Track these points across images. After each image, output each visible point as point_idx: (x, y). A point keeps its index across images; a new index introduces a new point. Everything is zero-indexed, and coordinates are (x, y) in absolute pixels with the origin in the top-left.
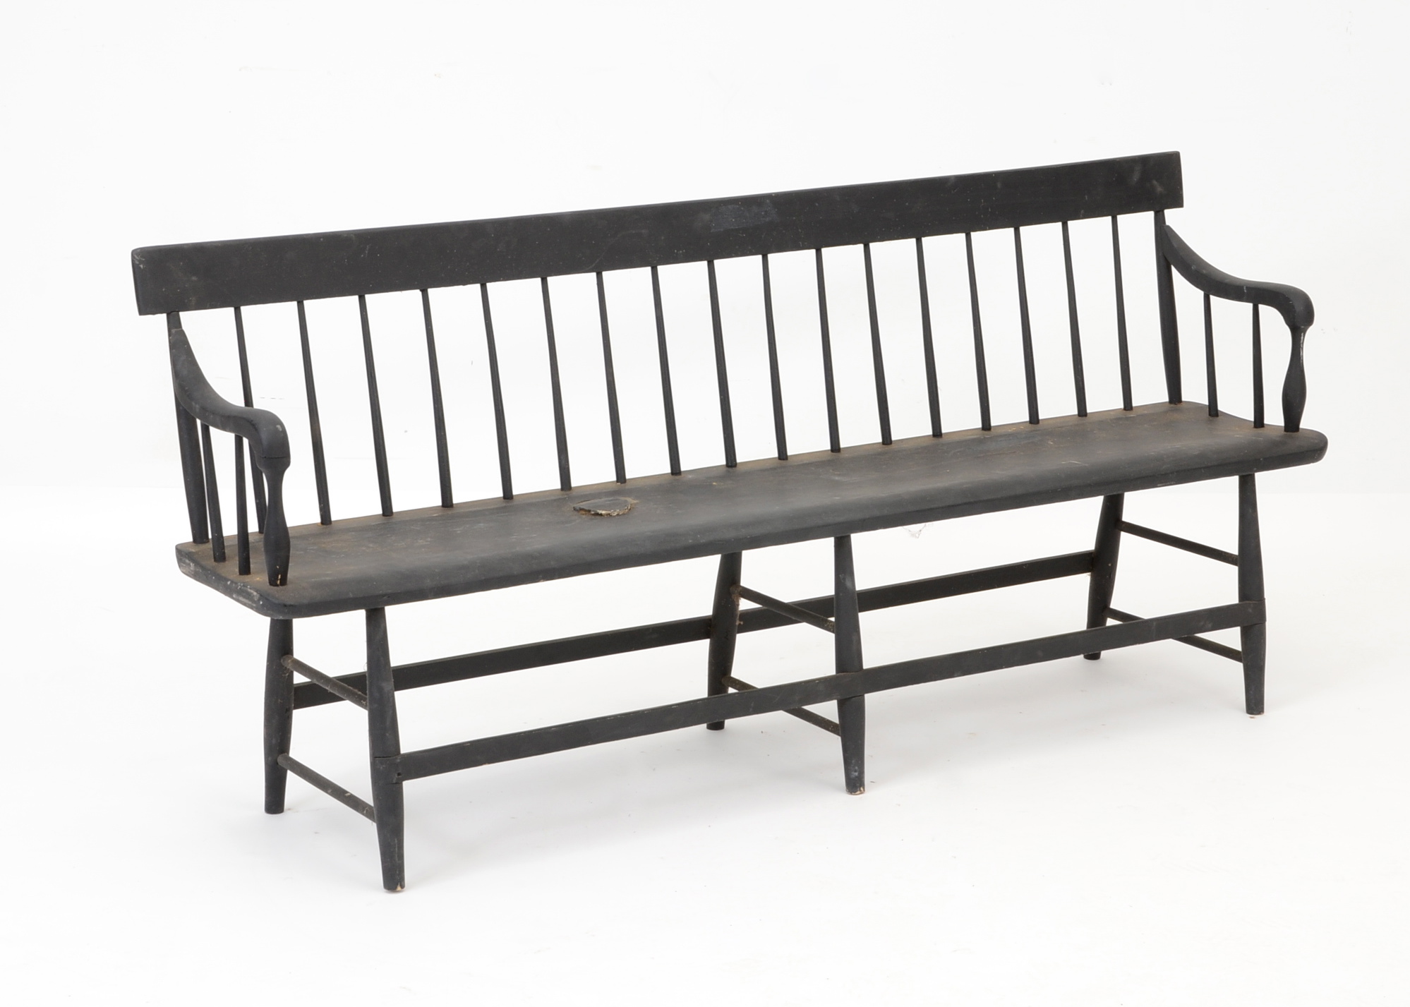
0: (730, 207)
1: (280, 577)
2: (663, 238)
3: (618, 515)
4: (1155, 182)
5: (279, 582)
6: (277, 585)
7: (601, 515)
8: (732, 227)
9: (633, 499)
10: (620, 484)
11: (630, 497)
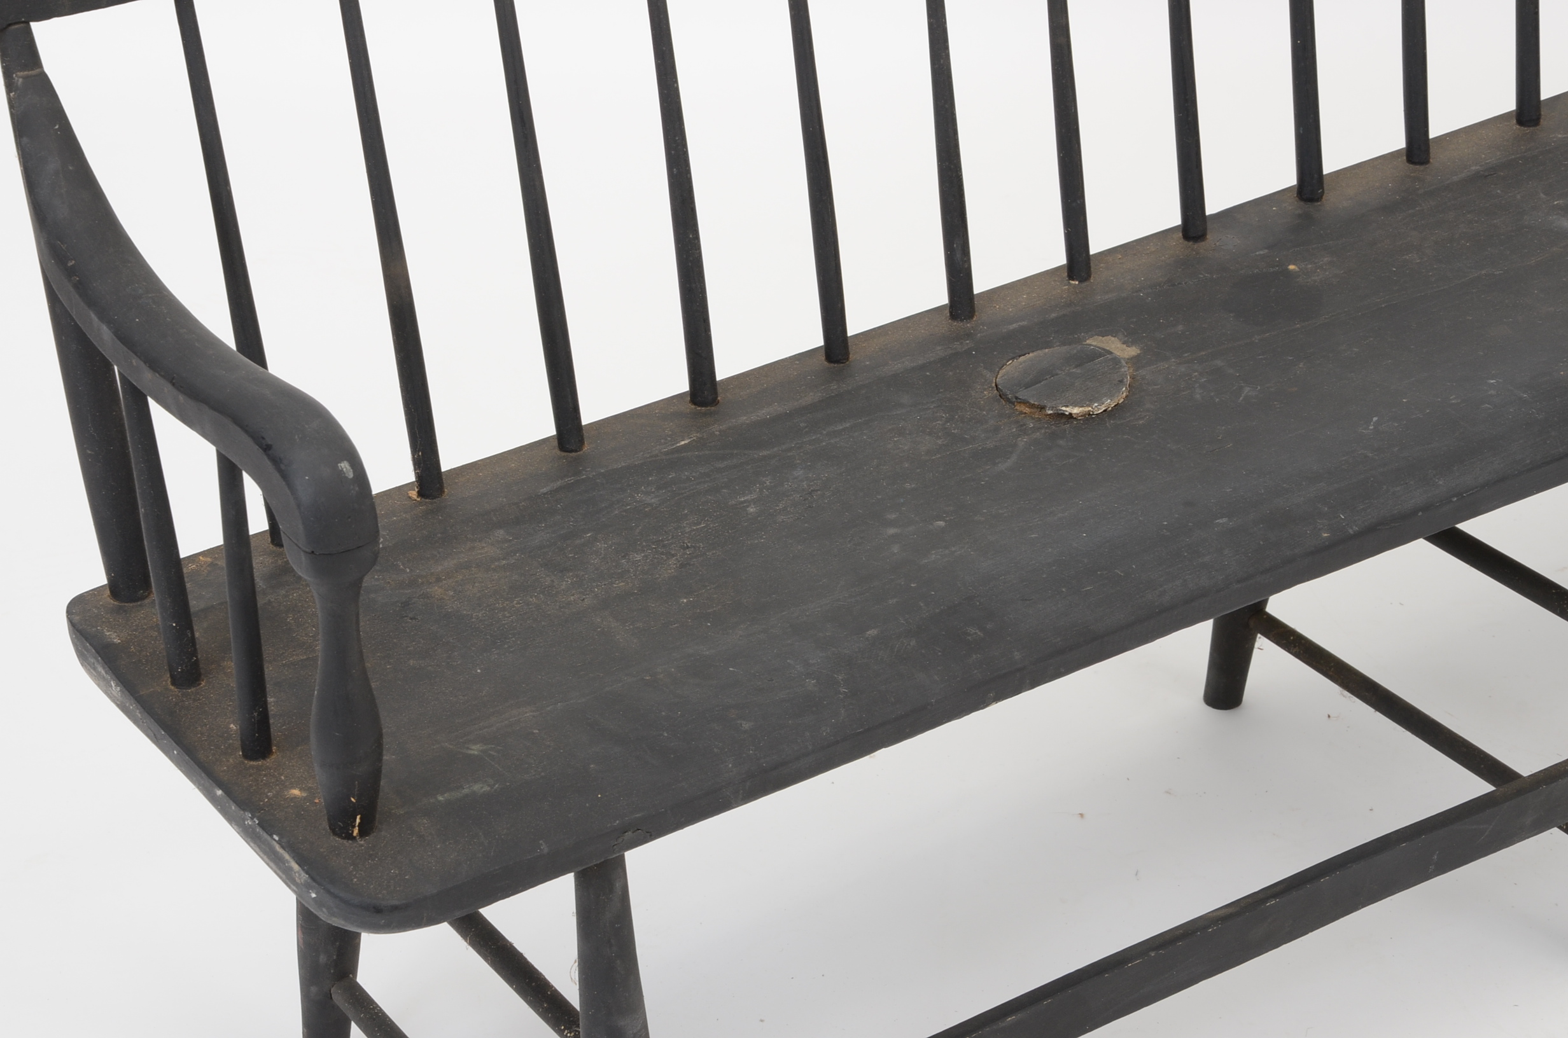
1: (358, 821)
5: (356, 831)
6: (350, 837)
7: (1071, 417)
9: (1123, 344)
10: (1077, 283)
11: (1115, 337)
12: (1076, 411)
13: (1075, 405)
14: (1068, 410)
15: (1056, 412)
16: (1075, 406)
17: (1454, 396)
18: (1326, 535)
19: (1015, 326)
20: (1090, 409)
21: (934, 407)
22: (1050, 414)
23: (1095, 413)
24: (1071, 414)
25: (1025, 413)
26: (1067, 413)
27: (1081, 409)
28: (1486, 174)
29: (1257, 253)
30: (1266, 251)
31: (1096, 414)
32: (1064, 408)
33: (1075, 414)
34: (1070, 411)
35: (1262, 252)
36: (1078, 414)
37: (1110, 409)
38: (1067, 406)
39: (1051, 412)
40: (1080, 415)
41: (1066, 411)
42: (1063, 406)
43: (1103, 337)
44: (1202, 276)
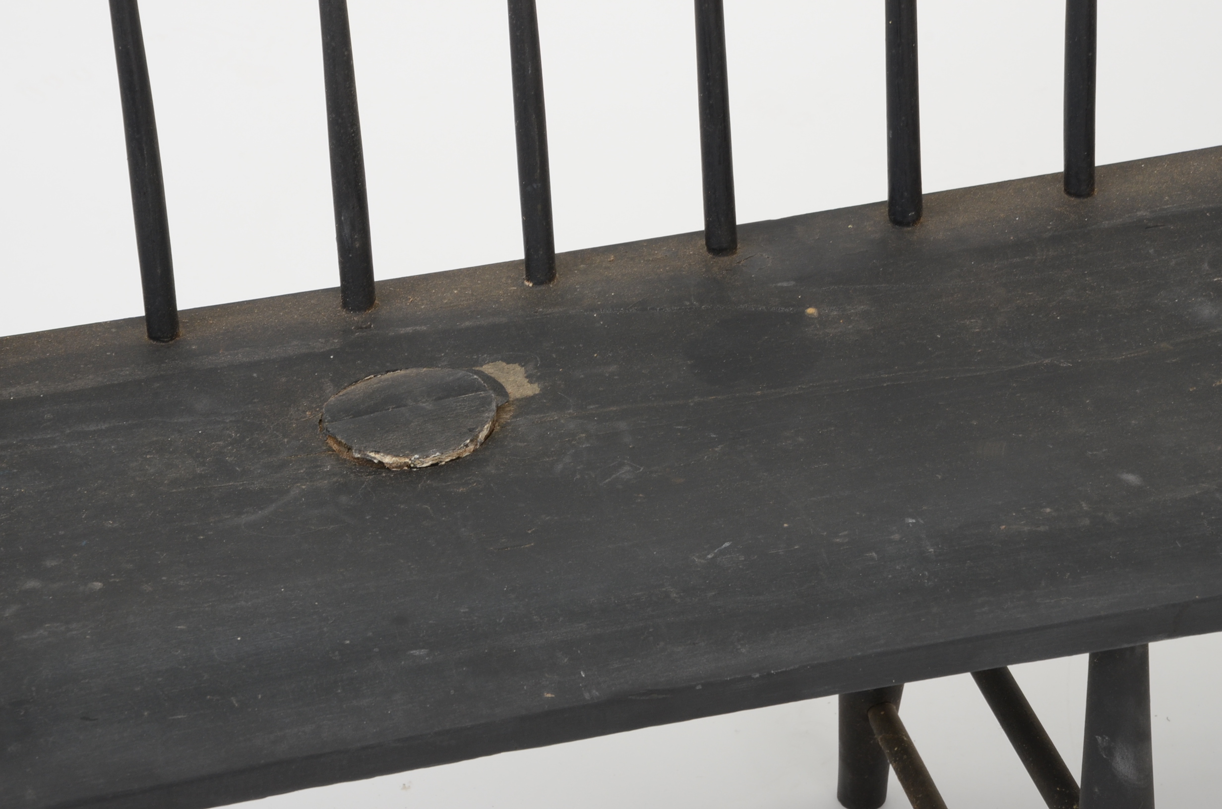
9: (527, 377)
10: (531, 285)
11: (522, 366)
12: (388, 460)
13: (388, 452)
14: (377, 457)
15: (363, 456)
16: (388, 454)
17: (846, 533)
18: (549, 695)
19: (409, 330)
20: (407, 460)
21: (231, 421)
22: (358, 458)
23: (418, 466)
24: (380, 462)
25: (334, 451)
26: (376, 461)
27: (394, 459)
28: (1151, 224)
29: (779, 284)
30: (792, 283)
31: (420, 468)
32: (372, 455)
33: (387, 463)
34: (380, 459)
35: (785, 284)
36: (391, 464)
37: (443, 463)
38: (378, 452)
39: (359, 456)
40: (394, 465)
41: (375, 458)
42: (372, 451)
43: (508, 363)
44: (688, 303)
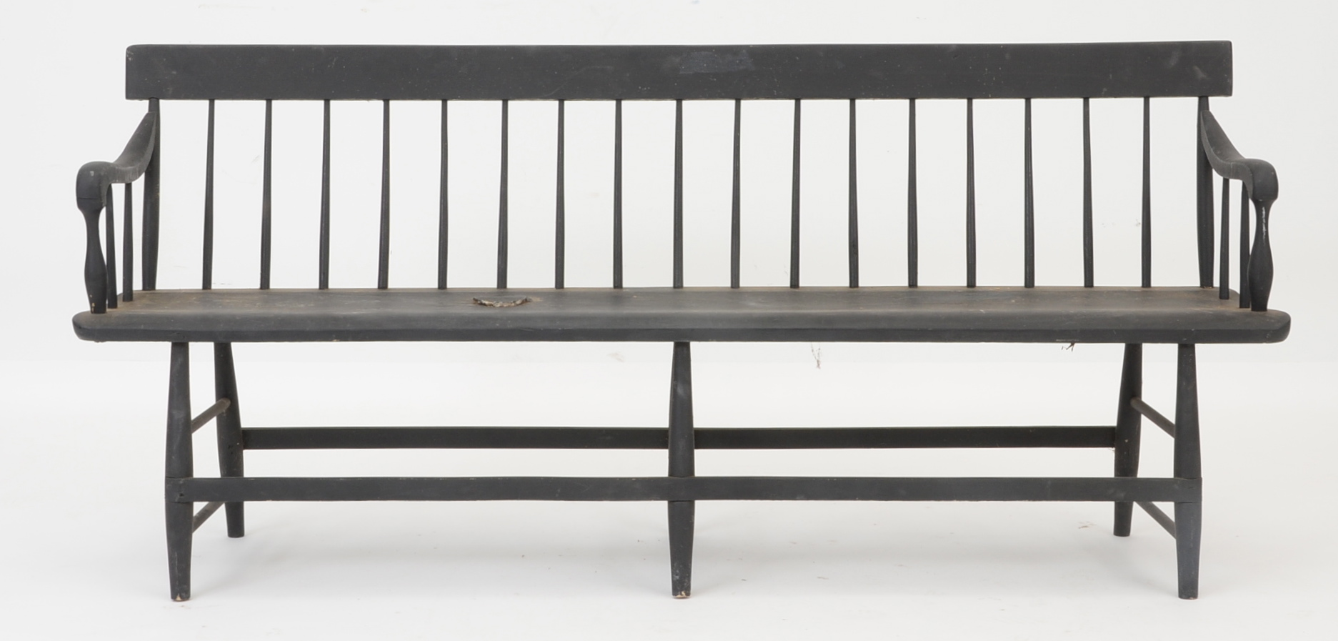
0: (703, 53)
2: (628, 75)
3: (501, 307)
4: (1196, 68)
7: (485, 304)
8: (703, 71)
